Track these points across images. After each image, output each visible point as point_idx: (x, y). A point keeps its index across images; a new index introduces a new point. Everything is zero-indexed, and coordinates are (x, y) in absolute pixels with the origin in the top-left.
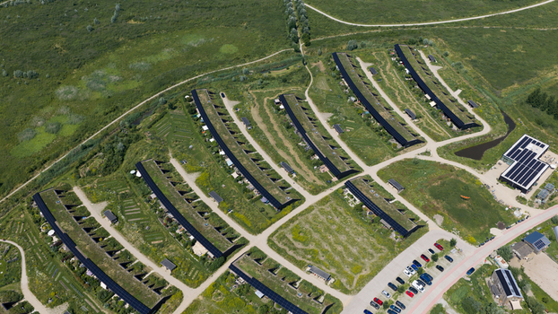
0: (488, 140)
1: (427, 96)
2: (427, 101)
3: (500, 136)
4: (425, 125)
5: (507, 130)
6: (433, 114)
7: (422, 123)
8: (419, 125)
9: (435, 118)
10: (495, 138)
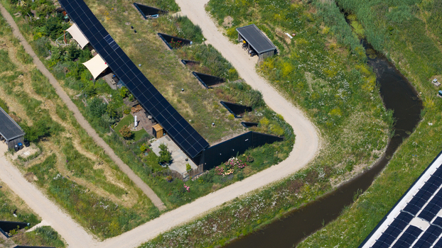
0: (310, 194)
1: (74, 30)
2: (77, 55)
3: (359, 169)
4: (62, 170)
5: (386, 139)
6: (97, 113)
7: (51, 162)
8: (39, 173)
9: (102, 127)
10: (336, 183)
